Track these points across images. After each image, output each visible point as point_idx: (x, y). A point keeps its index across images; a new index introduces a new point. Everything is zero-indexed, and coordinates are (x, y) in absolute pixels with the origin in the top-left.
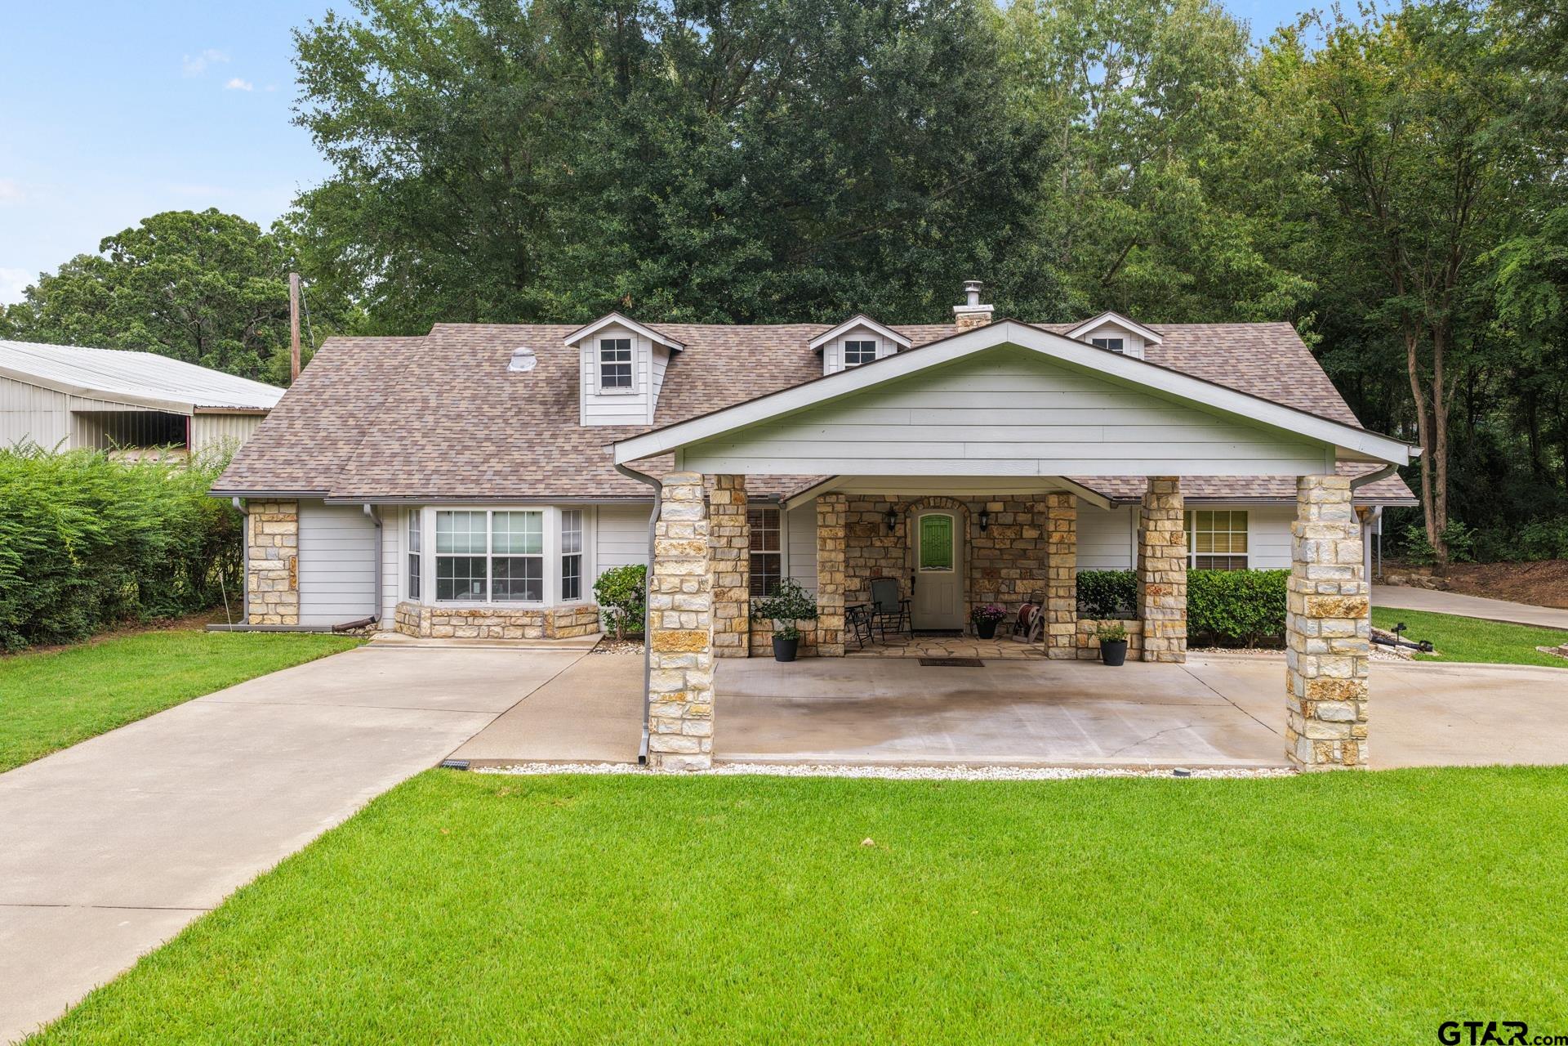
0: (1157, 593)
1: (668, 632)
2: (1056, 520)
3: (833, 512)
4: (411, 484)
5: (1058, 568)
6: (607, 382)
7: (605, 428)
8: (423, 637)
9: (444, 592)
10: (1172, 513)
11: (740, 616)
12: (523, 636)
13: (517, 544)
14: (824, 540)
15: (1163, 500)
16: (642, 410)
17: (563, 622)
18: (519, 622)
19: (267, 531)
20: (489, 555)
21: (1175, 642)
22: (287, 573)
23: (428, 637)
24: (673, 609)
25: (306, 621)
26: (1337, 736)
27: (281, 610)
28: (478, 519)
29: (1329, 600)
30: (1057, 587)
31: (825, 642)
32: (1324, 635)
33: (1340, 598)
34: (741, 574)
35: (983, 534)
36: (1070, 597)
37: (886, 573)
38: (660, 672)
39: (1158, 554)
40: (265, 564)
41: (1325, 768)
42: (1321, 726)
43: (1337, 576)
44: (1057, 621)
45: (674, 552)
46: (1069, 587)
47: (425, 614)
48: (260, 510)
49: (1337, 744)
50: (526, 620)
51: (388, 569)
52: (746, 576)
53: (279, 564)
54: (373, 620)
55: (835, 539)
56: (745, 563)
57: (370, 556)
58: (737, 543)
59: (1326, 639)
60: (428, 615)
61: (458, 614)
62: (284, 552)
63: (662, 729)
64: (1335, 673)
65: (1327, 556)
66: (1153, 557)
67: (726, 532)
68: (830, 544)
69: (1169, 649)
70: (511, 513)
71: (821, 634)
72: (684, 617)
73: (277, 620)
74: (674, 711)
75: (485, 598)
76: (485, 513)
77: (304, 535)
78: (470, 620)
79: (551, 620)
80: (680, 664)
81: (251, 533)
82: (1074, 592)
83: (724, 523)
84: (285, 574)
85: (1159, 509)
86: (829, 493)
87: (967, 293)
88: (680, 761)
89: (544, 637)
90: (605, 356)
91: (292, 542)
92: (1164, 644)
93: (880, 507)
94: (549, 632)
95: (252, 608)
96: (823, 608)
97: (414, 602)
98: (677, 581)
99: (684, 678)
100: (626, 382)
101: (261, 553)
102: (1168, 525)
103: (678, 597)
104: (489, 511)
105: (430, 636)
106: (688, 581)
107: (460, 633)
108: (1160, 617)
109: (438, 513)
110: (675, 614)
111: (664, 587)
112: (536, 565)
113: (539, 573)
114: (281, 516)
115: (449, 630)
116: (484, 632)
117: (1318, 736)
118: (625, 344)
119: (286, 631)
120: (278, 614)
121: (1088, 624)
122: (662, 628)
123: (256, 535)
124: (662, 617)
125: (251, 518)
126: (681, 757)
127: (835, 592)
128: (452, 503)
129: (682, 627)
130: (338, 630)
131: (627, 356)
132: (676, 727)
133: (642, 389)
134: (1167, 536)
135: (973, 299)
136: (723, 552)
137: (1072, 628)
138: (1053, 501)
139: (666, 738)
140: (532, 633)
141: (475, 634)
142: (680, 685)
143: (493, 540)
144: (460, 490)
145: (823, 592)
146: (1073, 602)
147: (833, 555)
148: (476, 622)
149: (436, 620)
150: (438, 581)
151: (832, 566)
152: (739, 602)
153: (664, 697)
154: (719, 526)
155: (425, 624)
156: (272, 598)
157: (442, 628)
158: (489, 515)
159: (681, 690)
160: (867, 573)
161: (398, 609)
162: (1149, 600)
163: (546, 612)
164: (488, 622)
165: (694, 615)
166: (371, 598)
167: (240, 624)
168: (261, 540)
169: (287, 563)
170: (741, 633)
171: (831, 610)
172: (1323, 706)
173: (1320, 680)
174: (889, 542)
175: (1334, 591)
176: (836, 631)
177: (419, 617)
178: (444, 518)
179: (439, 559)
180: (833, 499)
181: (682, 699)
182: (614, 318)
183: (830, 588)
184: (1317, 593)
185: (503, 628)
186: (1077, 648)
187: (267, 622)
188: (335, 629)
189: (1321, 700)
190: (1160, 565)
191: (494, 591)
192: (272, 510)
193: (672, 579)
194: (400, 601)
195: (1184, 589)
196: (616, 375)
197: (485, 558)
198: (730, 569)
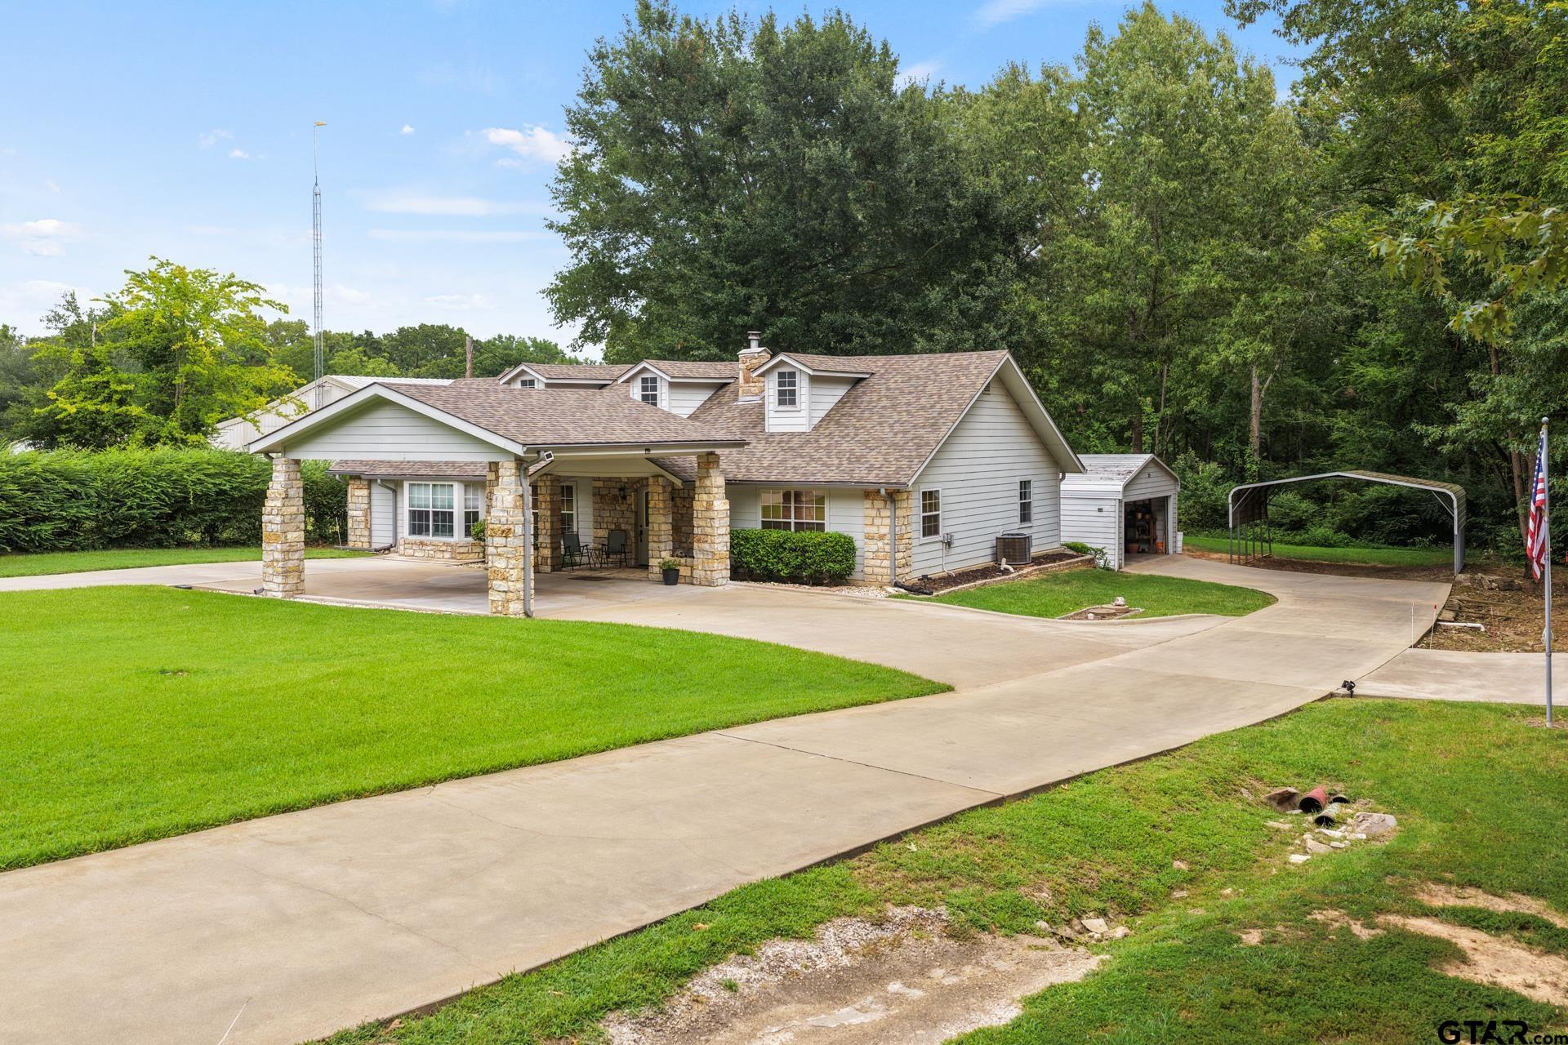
0: (699, 541)
9: (412, 531)
13: (443, 504)
17: (462, 550)
18: (442, 549)
19: (357, 494)
20: (431, 510)
21: (708, 572)
25: (375, 546)
27: (362, 539)
28: (427, 488)
37: (623, 527)
39: (700, 516)
40: (356, 513)
42: (495, 593)
43: (499, 514)
48: (352, 482)
50: (444, 548)
51: (402, 518)
54: (391, 546)
57: (391, 509)
60: (403, 543)
61: (417, 544)
62: (364, 506)
66: (698, 517)
70: (440, 485)
73: (360, 545)
75: (428, 535)
76: (429, 485)
77: (374, 497)
78: (421, 547)
79: (457, 549)
81: (350, 495)
84: (364, 518)
85: (700, 487)
89: (452, 558)
91: (366, 500)
93: (619, 485)
94: (454, 555)
95: (352, 538)
101: (354, 507)
102: (704, 497)
104: (431, 483)
107: (417, 553)
108: (701, 556)
109: (410, 485)
112: (452, 516)
113: (451, 521)
114: (361, 486)
116: (426, 553)
119: (363, 550)
120: (360, 541)
123: (352, 496)
125: (350, 487)
128: (417, 480)
130: (377, 551)
134: (705, 504)
135: (754, 344)
138: (651, 481)
141: (423, 554)
143: (433, 501)
148: (424, 548)
149: (406, 546)
150: (410, 524)
155: (402, 548)
156: (358, 532)
157: (411, 550)
158: (431, 486)
160: (613, 527)
162: (696, 545)
163: (455, 544)
164: (428, 548)
166: (391, 534)
167: (346, 547)
168: (355, 500)
169: (365, 512)
174: (624, 507)
175: (498, 522)
178: (412, 488)
179: (410, 512)
185: (435, 552)
187: (356, 546)
190: (701, 523)
191: (433, 531)
192: (358, 483)
197: (430, 512)
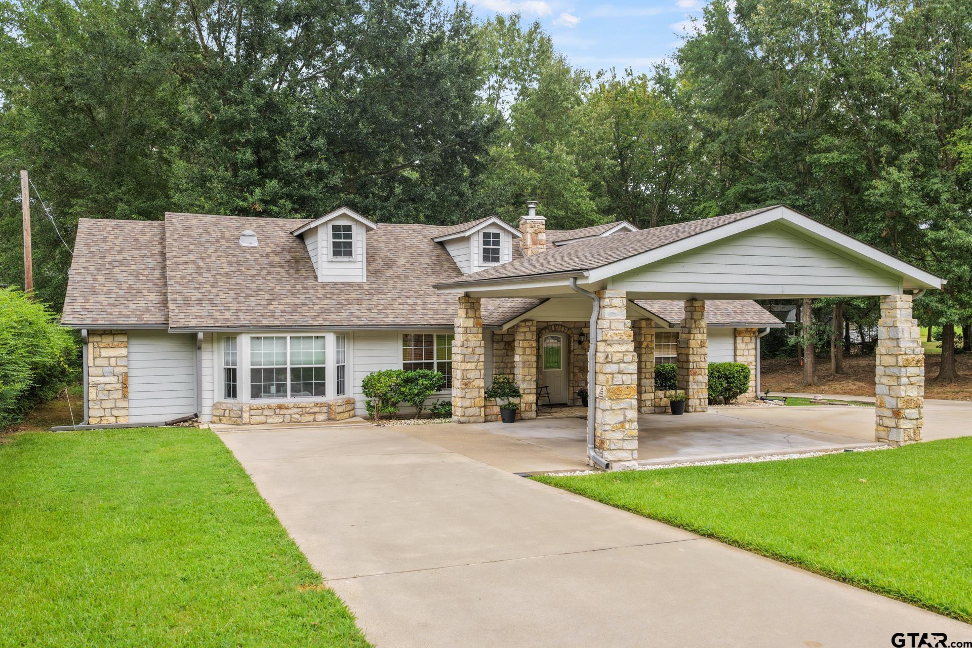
0: (694, 374)
1: (616, 387)
2: (645, 335)
3: (529, 331)
4: (225, 318)
5: (646, 362)
6: (336, 253)
7: (336, 284)
8: (244, 424)
9: (256, 393)
10: (701, 330)
11: (480, 397)
12: (315, 420)
13: (307, 359)
14: (524, 348)
15: (697, 323)
16: (359, 272)
17: (340, 409)
18: (312, 411)
19: (103, 354)
20: (289, 367)
21: (702, 400)
22: (120, 385)
23: (248, 424)
24: (619, 373)
25: (135, 420)
26: (912, 426)
27: (115, 412)
28: (281, 342)
29: (910, 357)
30: (645, 373)
31: (525, 411)
32: (908, 375)
33: (914, 356)
34: (480, 370)
35: (580, 346)
36: (651, 378)
38: (611, 412)
39: (695, 353)
40: (102, 380)
41: (908, 443)
42: (907, 421)
43: (911, 345)
44: (645, 392)
45: (616, 338)
46: (651, 373)
47: (246, 408)
48: (98, 339)
49: (912, 431)
50: (316, 409)
51: (206, 379)
52: (483, 371)
53: (115, 379)
54: (196, 416)
55: (531, 347)
56: (482, 364)
58: (478, 351)
59: (908, 377)
60: (248, 409)
61: (269, 408)
62: (118, 370)
63: (613, 447)
64: (911, 395)
65: (906, 335)
66: (693, 354)
67: (472, 344)
68: (528, 351)
69: (700, 404)
70: (304, 337)
71: (523, 405)
72: (625, 377)
73: (112, 420)
74: (619, 435)
75: (286, 396)
76: (285, 338)
77: (132, 357)
78: (278, 411)
79: (333, 408)
80: (623, 406)
81: (91, 357)
82: (654, 375)
83: (470, 339)
84: (119, 386)
85: (696, 328)
86: (525, 321)
87: (529, 208)
88: (622, 465)
89: (329, 420)
90: (335, 236)
91: (124, 362)
92: (698, 402)
94: (332, 416)
95: (92, 413)
96: (524, 389)
97: (230, 401)
98: (621, 355)
99: (624, 414)
100: (349, 253)
101: (99, 371)
102: (699, 337)
103: (622, 365)
104: (288, 336)
105: (250, 423)
106: (627, 355)
107: (270, 420)
108: (696, 387)
109: (252, 338)
110: (620, 376)
111: (614, 360)
112: (320, 373)
113: (323, 377)
114: (116, 344)
115: (263, 418)
116: (287, 419)
117: (905, 427)
118: (348, 228)
119: (121, 428)
120: (112, 415)
121: (660, 393)
122: (613, 385)
123: (94, 358)
124: (613, 379)
125: (90, 345)
126: (623, 463)
127: (530, 380)
128: (260, 331)
129: (623, 384)
130: (169, 424)
131: (349, 236)
132: (619, 445)
133: (359, 258)
134: (699, 342)
135: (532, 212)
136: (470, 357)
137: (652, 395)
139: (614, 452)
140: (320, 417)
141: (281, 420)
142: (622, 419)
143: (291, 356)
144: (265, 322)
145: (524, 380)
146: (653, 381)
147: (530, 357)
148: (282, 412)
149: (253, 412)
150: (252, 386)
151: (529, 365)
152: (479, 388)
153: (613, 427)
154: (467, 340)
155: (246, 416)
156: (108, 404)
157: (257, 417)
158: (288, 338)
159: (622, 422)
161: (215, 406)
162: (691, 378)
163: (331, 403)
164: (290, 411)
165: (629, 375)
167: (81, 425)
168: (99, 362)
169: (121, 378)
170: (480, 407)
171: (529, 391)
172: (907, 411)
173: (906, 398)
175: (911, 352)
176: (531, 403)
177: (241, 411)
178: (256, 341)
179: (252, 370)
180: (530, 323)
181: (623, 427)
182: (344, 210)
183: (528, 378)
184: (906, 354)
185: (301, 415)
186: (655, 407)
187: (104, 423)
188: (166, 424)
189: (907, 408)
190: (697, 358)
191: (292, 391)
192: (108, 339)
193: (619, 354)
194: (216, 400)
195: (706, 371)
196: (342, 249)
197: (286, 369)
198: (473, 368)
